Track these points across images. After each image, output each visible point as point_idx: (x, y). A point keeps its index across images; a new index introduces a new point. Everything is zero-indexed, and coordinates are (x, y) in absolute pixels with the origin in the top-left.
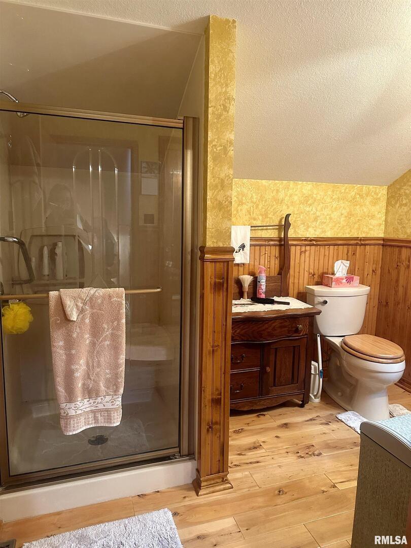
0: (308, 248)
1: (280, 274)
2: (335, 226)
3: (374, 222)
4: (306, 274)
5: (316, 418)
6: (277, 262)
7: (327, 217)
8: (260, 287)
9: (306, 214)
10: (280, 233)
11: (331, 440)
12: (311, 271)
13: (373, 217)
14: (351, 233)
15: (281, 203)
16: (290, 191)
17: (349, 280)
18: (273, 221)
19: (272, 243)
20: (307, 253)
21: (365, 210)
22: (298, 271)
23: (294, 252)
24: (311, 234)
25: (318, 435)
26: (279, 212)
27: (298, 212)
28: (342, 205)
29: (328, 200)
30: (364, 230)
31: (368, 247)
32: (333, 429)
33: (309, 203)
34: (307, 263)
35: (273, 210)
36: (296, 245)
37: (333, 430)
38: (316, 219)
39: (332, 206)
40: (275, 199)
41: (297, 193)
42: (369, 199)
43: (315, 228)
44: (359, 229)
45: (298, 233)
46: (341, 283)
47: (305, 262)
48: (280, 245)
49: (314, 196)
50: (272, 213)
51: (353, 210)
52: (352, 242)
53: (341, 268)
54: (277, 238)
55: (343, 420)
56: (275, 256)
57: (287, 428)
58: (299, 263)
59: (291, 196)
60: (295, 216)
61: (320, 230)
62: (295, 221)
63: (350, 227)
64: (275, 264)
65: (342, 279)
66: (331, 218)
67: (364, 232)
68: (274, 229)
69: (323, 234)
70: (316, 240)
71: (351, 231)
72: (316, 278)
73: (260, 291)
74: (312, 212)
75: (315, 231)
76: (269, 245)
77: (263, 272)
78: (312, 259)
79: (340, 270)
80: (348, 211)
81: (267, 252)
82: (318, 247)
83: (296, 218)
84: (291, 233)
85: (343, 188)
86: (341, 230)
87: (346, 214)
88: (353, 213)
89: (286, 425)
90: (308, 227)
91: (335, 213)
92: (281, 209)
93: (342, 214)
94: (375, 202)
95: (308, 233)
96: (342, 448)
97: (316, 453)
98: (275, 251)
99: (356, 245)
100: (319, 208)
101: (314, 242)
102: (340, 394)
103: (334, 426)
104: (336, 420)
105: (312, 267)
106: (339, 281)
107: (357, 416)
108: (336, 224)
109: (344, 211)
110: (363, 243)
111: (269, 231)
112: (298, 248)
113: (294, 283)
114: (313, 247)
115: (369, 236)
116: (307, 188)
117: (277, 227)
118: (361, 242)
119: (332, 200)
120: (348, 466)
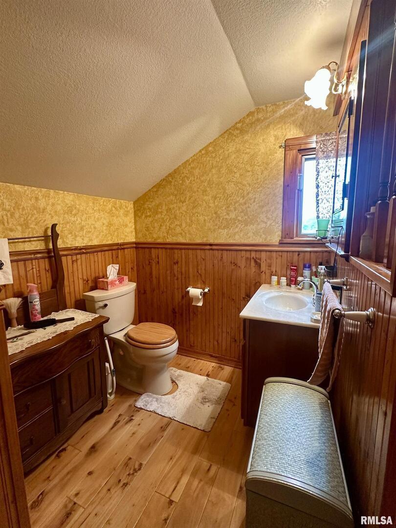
0: (79, 256)
1: (54, 287)
2: (99, 234)
3: (128, 230)
4: (81, 282)
5: (119, 420)
6: (49, 275)
7: (92, 226)
8: (33, 308)
9: (72, 223)
10: (47, 244)
11: (142, 438)
12: (85, 278)
13: (126, 226)
14: (113, 240)
15: (43, 212)
16: (51, 201)
17: (121, 281)
18: (37, 232)
19: (39, 255)
20: (79, 262)
21: (120, 220)
22: (72, 280)
23: (66, 262)
24: (79, 243)
25: (128, 440)
26: (42, 221)
27: (63, 222)
28: (103, 216)
29: (91, 211)
30: (122, 237)
31: (126, 250)
32: (138, 423)
33: (73, 213)
34: (80, 271)
35: (35, 219)
36: (66, 255)
37: (139, 425)
38: (82, 229)
39: (95, 217)
40: (35, 208)
41: (59, 202)
42: (122, 211)
43: (82, 237)
44: (117, 236)
45: (67, 243)
46: (115, 285)
47: (78, 270)
48: (50, 258)
49: (78, 206)
50: (34, 223)
51: (111, 220)
52: (115, 247)
53: (112, 271)
54: (44, 249)
55: (142, 407)
56: (46, 270)
57: (95, 451)
58: (73, 272)
59: (53, 205)
60: (61, 225)
61: (88, 239)
62: (62, 231)
63: (111, 235)
64: (47, 278)
65: (116, 281)
66: (95, 228)
67: (122, 238)
68: (39, 240)
69: (91, 242)
70: (85, 248)
71: (112, 238)
72: (90, 284)
73: (34, 312)
74: (78, 222)
75: (83, 239)
76: (36, 259)
77: (35, 290)
78: (84, 267)
79: (112, 273)
80: (108, 221)
81: (34, 267)
82: (88, 254)
83: (63, 228)
84: (60, 244)
85: (102, 200)
86: (105, 237)
87: (107, 224)
88: (112, 222)
89: (93, 449)
90: (76, 236)
91: (98, 223)
92: (44, 219)
93: (104, 224)
94: (126, 214)
95: (77, 242)
96: (155, 441)
97: (137, 467)
98: (44, 264)
99: (118, 249)
100: (83, 218)
101: (84, 250)
102: (129, 380)
103: (137, 418)
104: (136, 411)
105: (85, 274)
106: (113, 283)
107: (151, 396)
108: (100, 232)
109: (104, 222)
110: (122, 247)
111: (33, 243)
112: (69, 257)
113: (70, 293)
114: (83, 256)
115: (126, 241)
116: (69, 198)
117: (43, 238)
118: (121, 247)
119: (93, 211)
120: (169, 462)
